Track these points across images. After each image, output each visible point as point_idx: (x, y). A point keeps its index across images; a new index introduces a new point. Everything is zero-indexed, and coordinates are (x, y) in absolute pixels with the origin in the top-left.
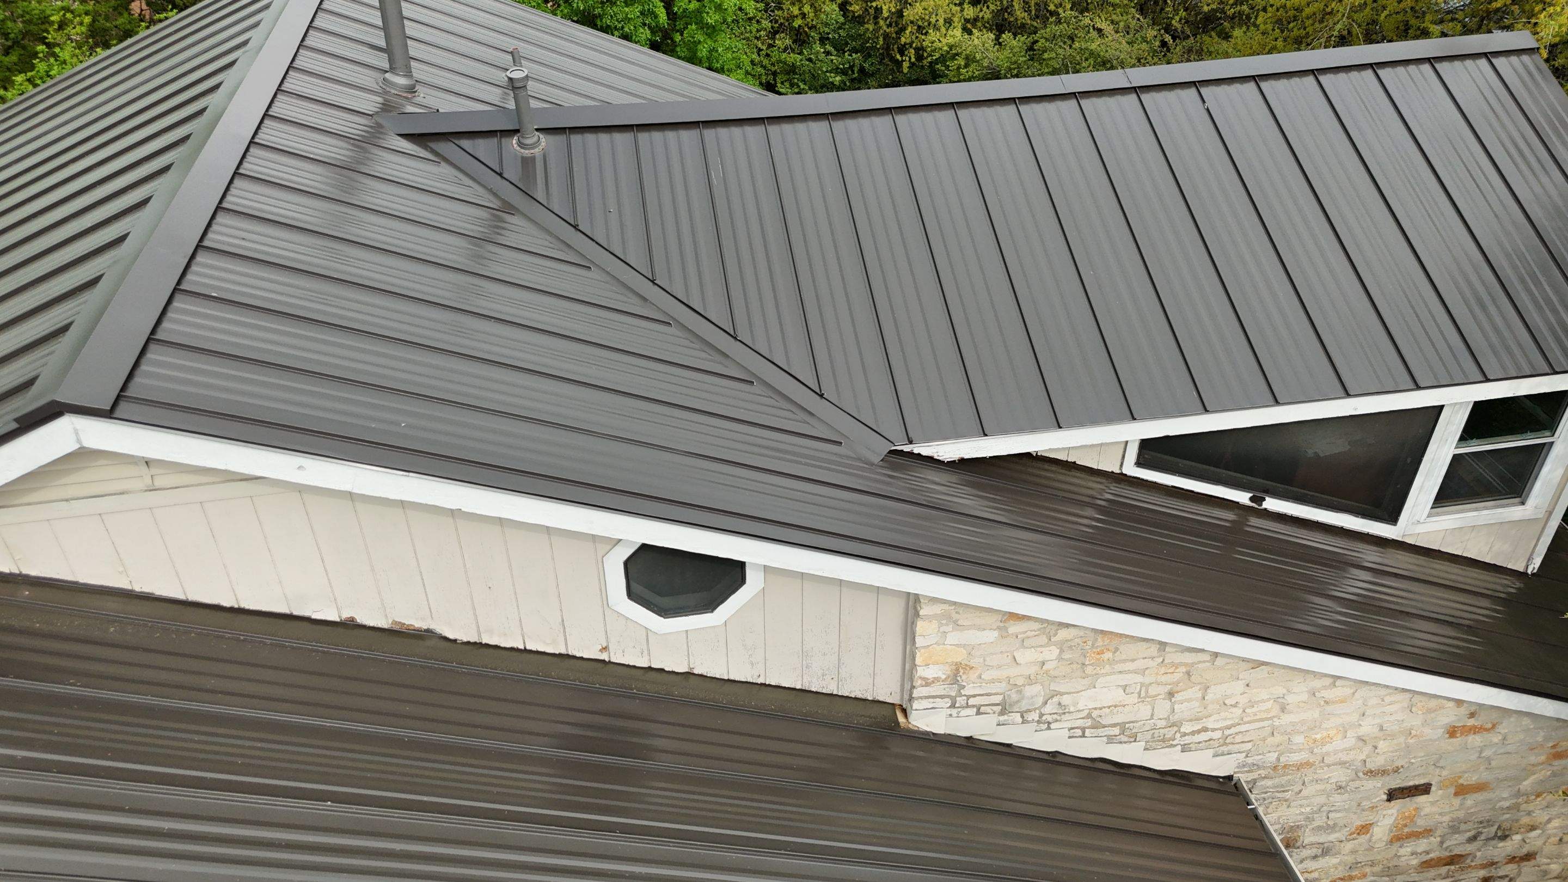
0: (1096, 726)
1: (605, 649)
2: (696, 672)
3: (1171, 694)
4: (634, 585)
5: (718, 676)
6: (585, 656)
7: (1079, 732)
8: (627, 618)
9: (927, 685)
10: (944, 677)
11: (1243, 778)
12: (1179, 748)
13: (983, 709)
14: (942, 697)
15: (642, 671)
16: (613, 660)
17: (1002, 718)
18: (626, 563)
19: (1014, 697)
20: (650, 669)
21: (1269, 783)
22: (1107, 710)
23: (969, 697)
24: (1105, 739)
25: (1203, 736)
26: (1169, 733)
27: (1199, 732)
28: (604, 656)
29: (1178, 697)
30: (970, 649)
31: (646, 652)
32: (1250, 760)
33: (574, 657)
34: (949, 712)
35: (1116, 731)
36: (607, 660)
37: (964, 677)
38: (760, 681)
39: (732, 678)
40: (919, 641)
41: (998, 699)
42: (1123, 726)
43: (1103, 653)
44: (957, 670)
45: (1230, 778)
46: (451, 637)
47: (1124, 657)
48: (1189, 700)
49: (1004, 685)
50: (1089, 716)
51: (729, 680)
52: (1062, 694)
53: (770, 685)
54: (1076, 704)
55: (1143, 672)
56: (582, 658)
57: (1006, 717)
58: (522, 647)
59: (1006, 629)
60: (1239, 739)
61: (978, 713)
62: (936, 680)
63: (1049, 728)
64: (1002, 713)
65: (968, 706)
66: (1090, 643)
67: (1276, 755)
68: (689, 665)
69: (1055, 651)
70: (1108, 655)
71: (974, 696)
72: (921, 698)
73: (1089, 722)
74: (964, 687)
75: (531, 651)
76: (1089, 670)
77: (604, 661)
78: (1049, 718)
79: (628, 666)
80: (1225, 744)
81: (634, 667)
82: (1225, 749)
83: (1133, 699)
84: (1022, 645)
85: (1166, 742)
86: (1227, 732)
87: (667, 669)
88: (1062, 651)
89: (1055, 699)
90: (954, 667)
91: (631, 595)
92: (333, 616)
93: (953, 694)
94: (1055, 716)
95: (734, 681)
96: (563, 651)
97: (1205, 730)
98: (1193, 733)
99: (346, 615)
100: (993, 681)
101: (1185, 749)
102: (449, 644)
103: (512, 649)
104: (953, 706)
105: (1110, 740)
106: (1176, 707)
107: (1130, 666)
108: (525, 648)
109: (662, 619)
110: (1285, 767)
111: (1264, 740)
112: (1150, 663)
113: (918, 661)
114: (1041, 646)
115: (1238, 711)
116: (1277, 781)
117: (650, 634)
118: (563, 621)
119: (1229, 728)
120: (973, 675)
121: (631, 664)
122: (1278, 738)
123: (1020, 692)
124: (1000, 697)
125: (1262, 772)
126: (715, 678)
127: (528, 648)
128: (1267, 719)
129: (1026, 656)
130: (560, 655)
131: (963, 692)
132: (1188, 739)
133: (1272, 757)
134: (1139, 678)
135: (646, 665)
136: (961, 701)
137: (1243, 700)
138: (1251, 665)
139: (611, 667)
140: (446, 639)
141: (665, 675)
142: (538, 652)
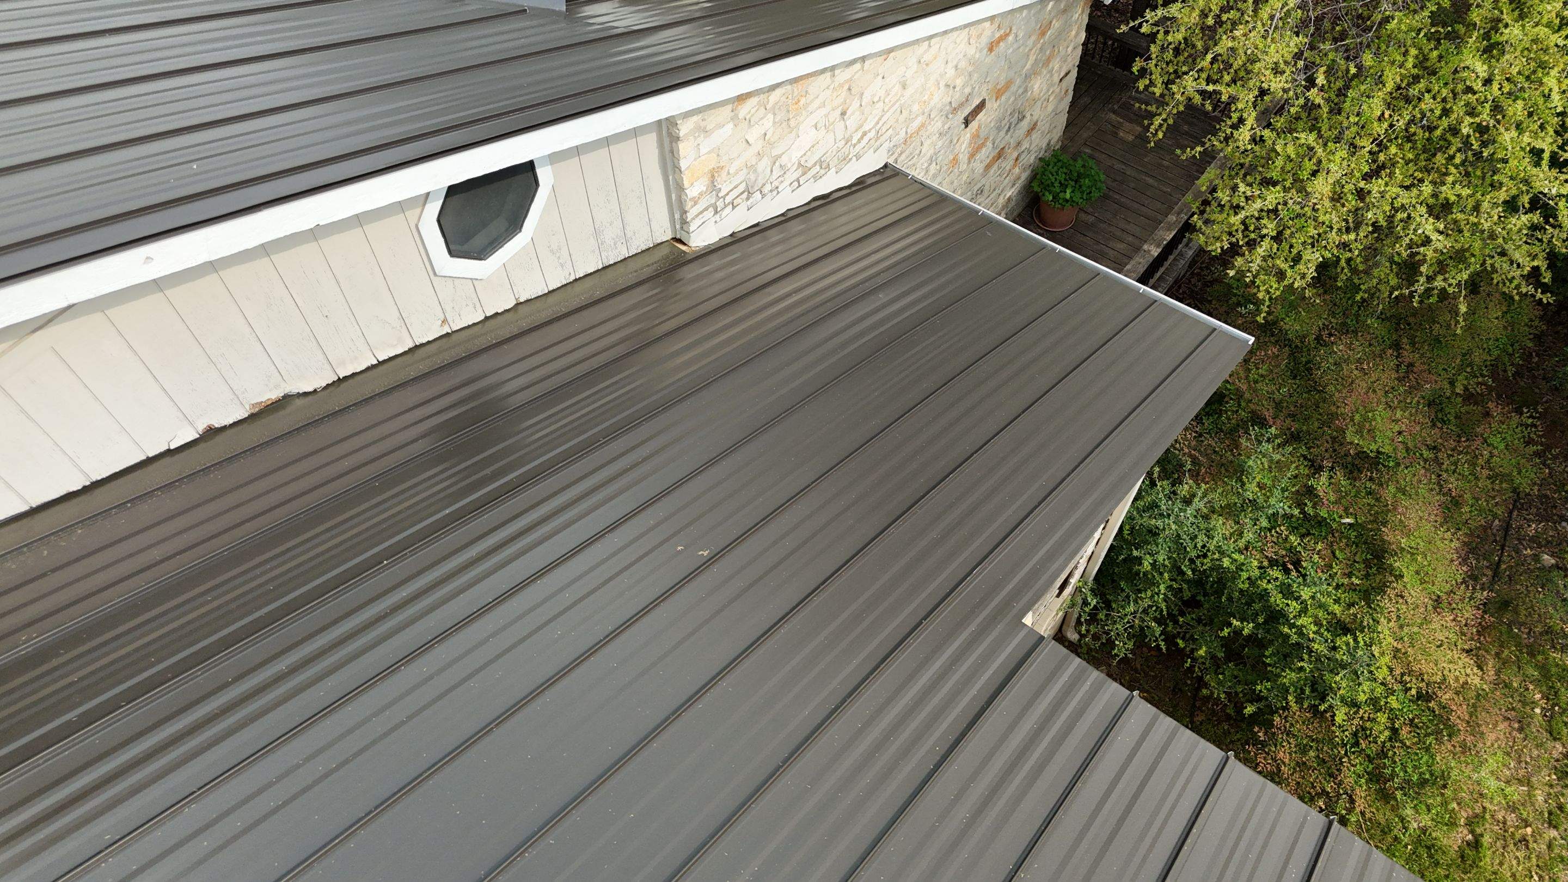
0: (806, 170)
1: (445, 321)
2: (522, 300)
3: (843, 114)
5: (540, 294)
6: (430, 339)
7: (796, 184)
8: (454, 279)
9: (696, 203)
10: (705, 189)
11: (891, 161)
12: (854, 159)
13: (735, 203)
14: (706, 209)
15: (479, 325)
16: (454, 328)
17: (749, 203)
18: (439, 221)
19: (752, 177)
20: (487, 318)
21: (903, 157)
22: (809, 153)
23: (724, 197)
24: (812, 180)
25: (866, 139)
26: (846, 150)
27: (862, 138)
28: (445, 330)
29: (848, 113)
30: (717, 151)
31: (479, 305)
32: (892, 144)
33: (422, 345)
34: (713, 220)
35: (818, 167)
36: (449, 331)
37: (719, 179)
38: (572, 278)
39: (551, 289)
40: (683, 164)
41: (742, 188)
42: (820, 162)
43: (799, 101)
44: (713, 176)
45: (886, 166)
46: (311, 389)
47: (812, 97)
48: (853, 114)
49: (745, 171)
50: (800, 165)
51: (550, 292)
52: (780, 156)
53: (580, 278)
54: (790, 159)
55: (823, 105)
56: (429, 342)
57: (751, 200)
58: (375, 362)
59: (737, 116)
60: (884, 130)
61: (734, 207)
62: (701, 194)
63: (778, 193)
64: (748, 199)
65: (726, 206)
66: (790, 97)
67: (904, 130)
69: (770, 116)
70: (803, 101)
71: (727, 194)
72: (693, 219)
73: (800, 171)
74: (720, 189)
75: (385, 361)
76: (792, 123)
77: (448, 333)
78: (776, 183)
79: (469, 327)
80: (878, 138)
81: (474, 324)
82: (878, 143)
83: (823, 131)
84: (750, 126)
85: (846, 160)
86: (877, 128)
87: (499, 311)
88: (775, 114)
89: (777, 164)
90: (710, 175)
91: (453, 253)
93: (713, 201)
94: (780, 179)
95: (554, 291)
96: (411, 345)
97: (865, 134)
98: (859, 141)
99: (201, 427)
100: (737, 173)
101: (858, 157)
102: (310, 397)
103: (368, 369)
104: (716, 212)
105: (816, 178)
106: (848, 123)
107: (817, 103)
108: (378, 361)
110: (911, 137)
111: (897, 120)
112: (829, 92)
113: (686, 183)
114: (762, 118)
115: (881, 104)
116: (907, 152)
117: (476, 282)
118: (401, 314)
119: (877, 123)
120: (724, 174)
121: (471, 323)
122: (905, 113)
123: (755, 171)
124: (744, 185)
125: (899, 150)
126: (538, 297)
127: (380, 360)
128: (897, 101)
129: (754, 135)
130: (410, 350)
131: (720, 195)
132: (858, 148)
133: (902, 134)
134: (823, 111)
135: (482, 318)
136: (720, 204)
137: (882, 93)
138: (883, 57)
139: (454, 337)
140: (306, 394)
141: (499, 318)
142: (391, 359)
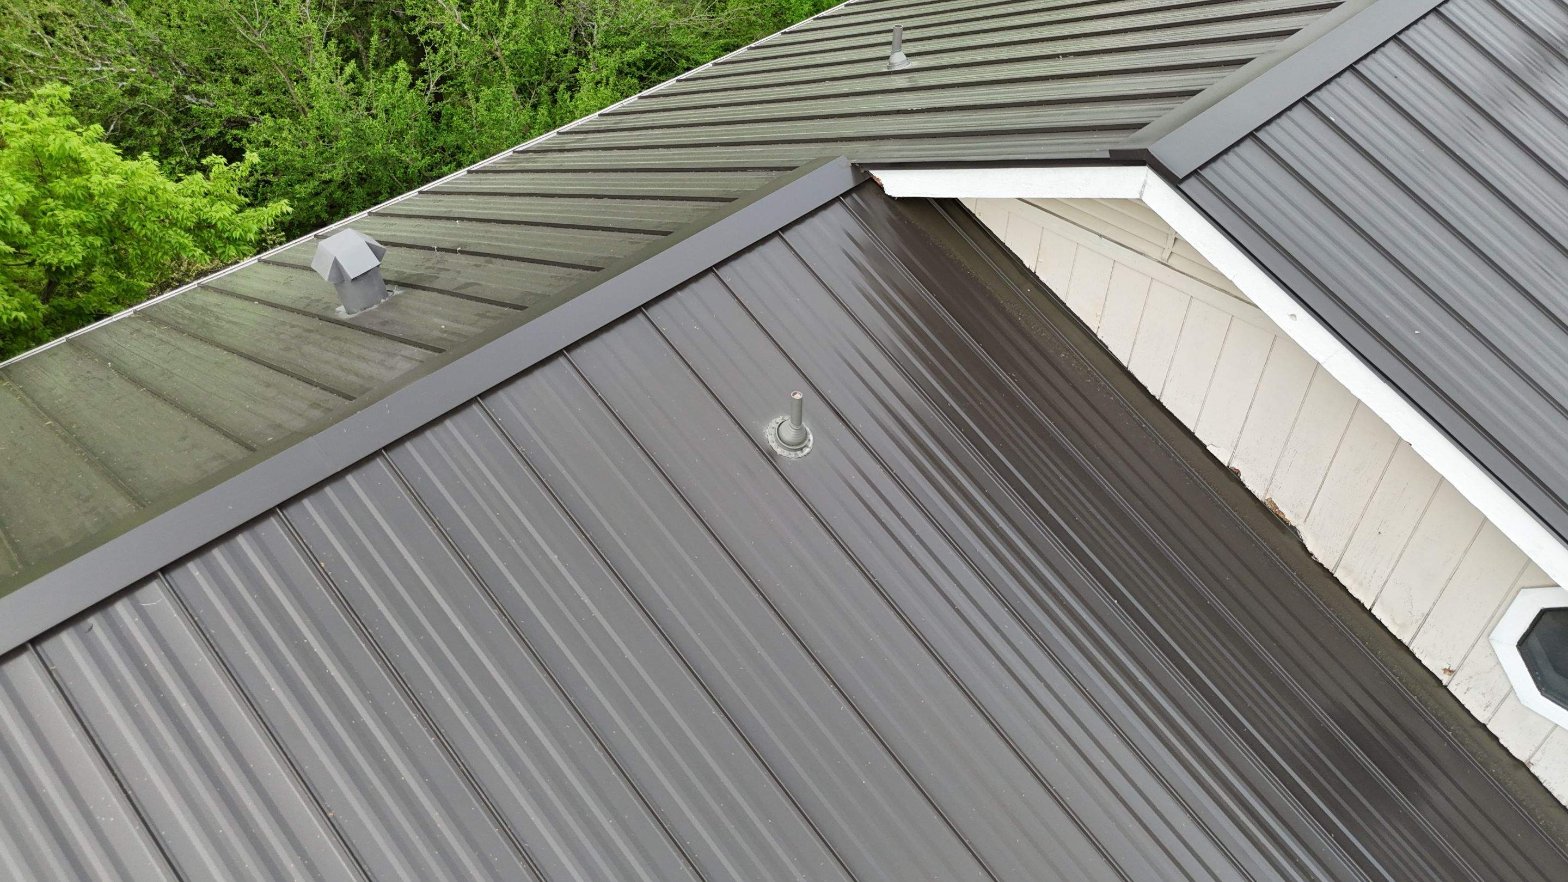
1: (1450, 672)
2: (1533, 770)
4: (1534, 640)
5: (1554, 794)
6: (1424, 662)
8: (1499, 663)
15: (1473, 722)
16: (1451, 688)
18: (1543, 612)
20: (1484, 726)
28: (1445, 679)
31: (1491, 709)
33: (1412, 654)
36: (1444, 683)
46: (1310, 549)
51: (1563, 808)
56: (1419, 661)
58: (1368, 606)
68: (1530, 758)
75: (1374, 617)
77: (1441, 681)
79: (1462, 706)
81: (1468, 712)
87: (1501, 741)
91: (1523, 644)
92: (1224, 460)
96: (1406, 641)
99: (1234, 465)
102: (1303, 553)
103: (1357, 601)
108: (1370, 610)
109: (1539, 693)
117: (1512, 695)
118: (1428, 615)
121: (1467, 706)
126: (1550, 793)
127: (1373, 611)
130: (1400, 642)
139: (1442, 692)
140: (1304, 547)
141: (1494, 743)
142: (1379, 622)
